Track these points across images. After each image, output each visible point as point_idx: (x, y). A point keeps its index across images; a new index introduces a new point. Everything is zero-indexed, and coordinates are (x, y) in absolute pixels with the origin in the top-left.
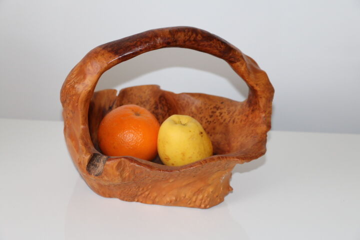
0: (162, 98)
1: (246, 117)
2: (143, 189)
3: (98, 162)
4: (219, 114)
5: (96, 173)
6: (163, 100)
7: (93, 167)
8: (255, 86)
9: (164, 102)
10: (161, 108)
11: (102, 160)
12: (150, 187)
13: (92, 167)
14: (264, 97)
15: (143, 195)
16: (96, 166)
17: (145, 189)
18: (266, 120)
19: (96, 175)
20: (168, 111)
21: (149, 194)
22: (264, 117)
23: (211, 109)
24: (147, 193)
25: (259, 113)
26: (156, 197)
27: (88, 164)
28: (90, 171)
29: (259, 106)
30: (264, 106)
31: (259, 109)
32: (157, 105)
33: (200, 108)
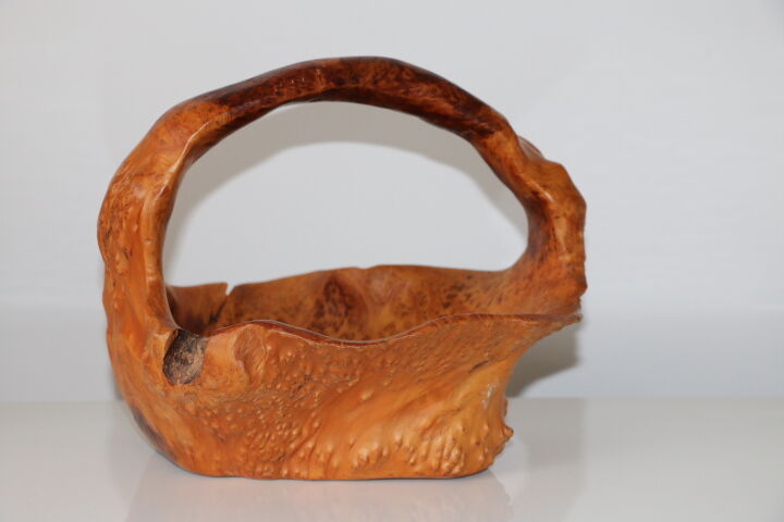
0: (331, 288)
1: (527, 281)
2: (300, 434)
3: (190, 351)
4: (464, 298)
5: (186, 378)
6: (334, 291)
7: (178, 364)
8: (541, 190)
9: (336, 296)
10: (330, 311)
11: (199, 347)
12: (316, 425)
13: (175, 364)
14: (565, 215)
15: (302, 454)
16: (185, 362)
17: (305, 432)
18: (573, 270)
19: (187, 382)
20: (346, 313)
21: (314, 448)
22: (569, 264)
23: (445, 291)
24: (310, 445)
25: (557, 257)
26: (331, 455)
27: (166, 355)
28: (172, 375)
29: (556, 241)
30: (566, 238)
31: (555, 248)
32: (322, 307)
33: (420, 293)
